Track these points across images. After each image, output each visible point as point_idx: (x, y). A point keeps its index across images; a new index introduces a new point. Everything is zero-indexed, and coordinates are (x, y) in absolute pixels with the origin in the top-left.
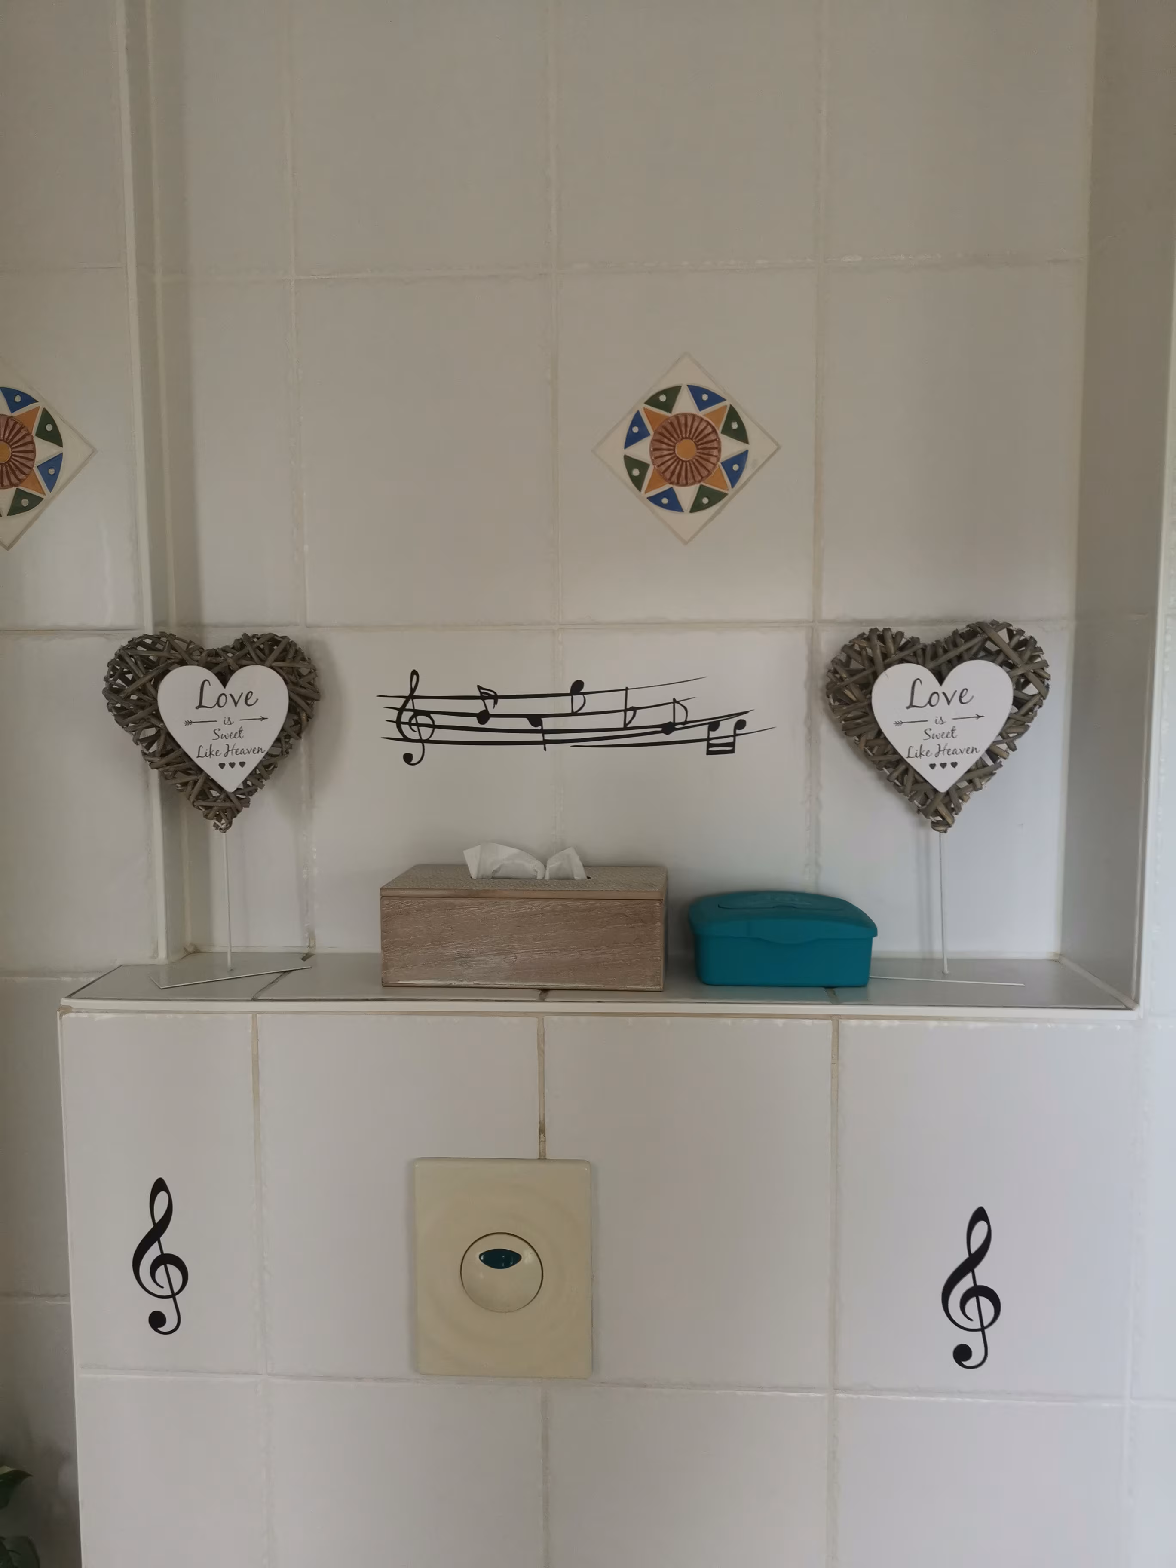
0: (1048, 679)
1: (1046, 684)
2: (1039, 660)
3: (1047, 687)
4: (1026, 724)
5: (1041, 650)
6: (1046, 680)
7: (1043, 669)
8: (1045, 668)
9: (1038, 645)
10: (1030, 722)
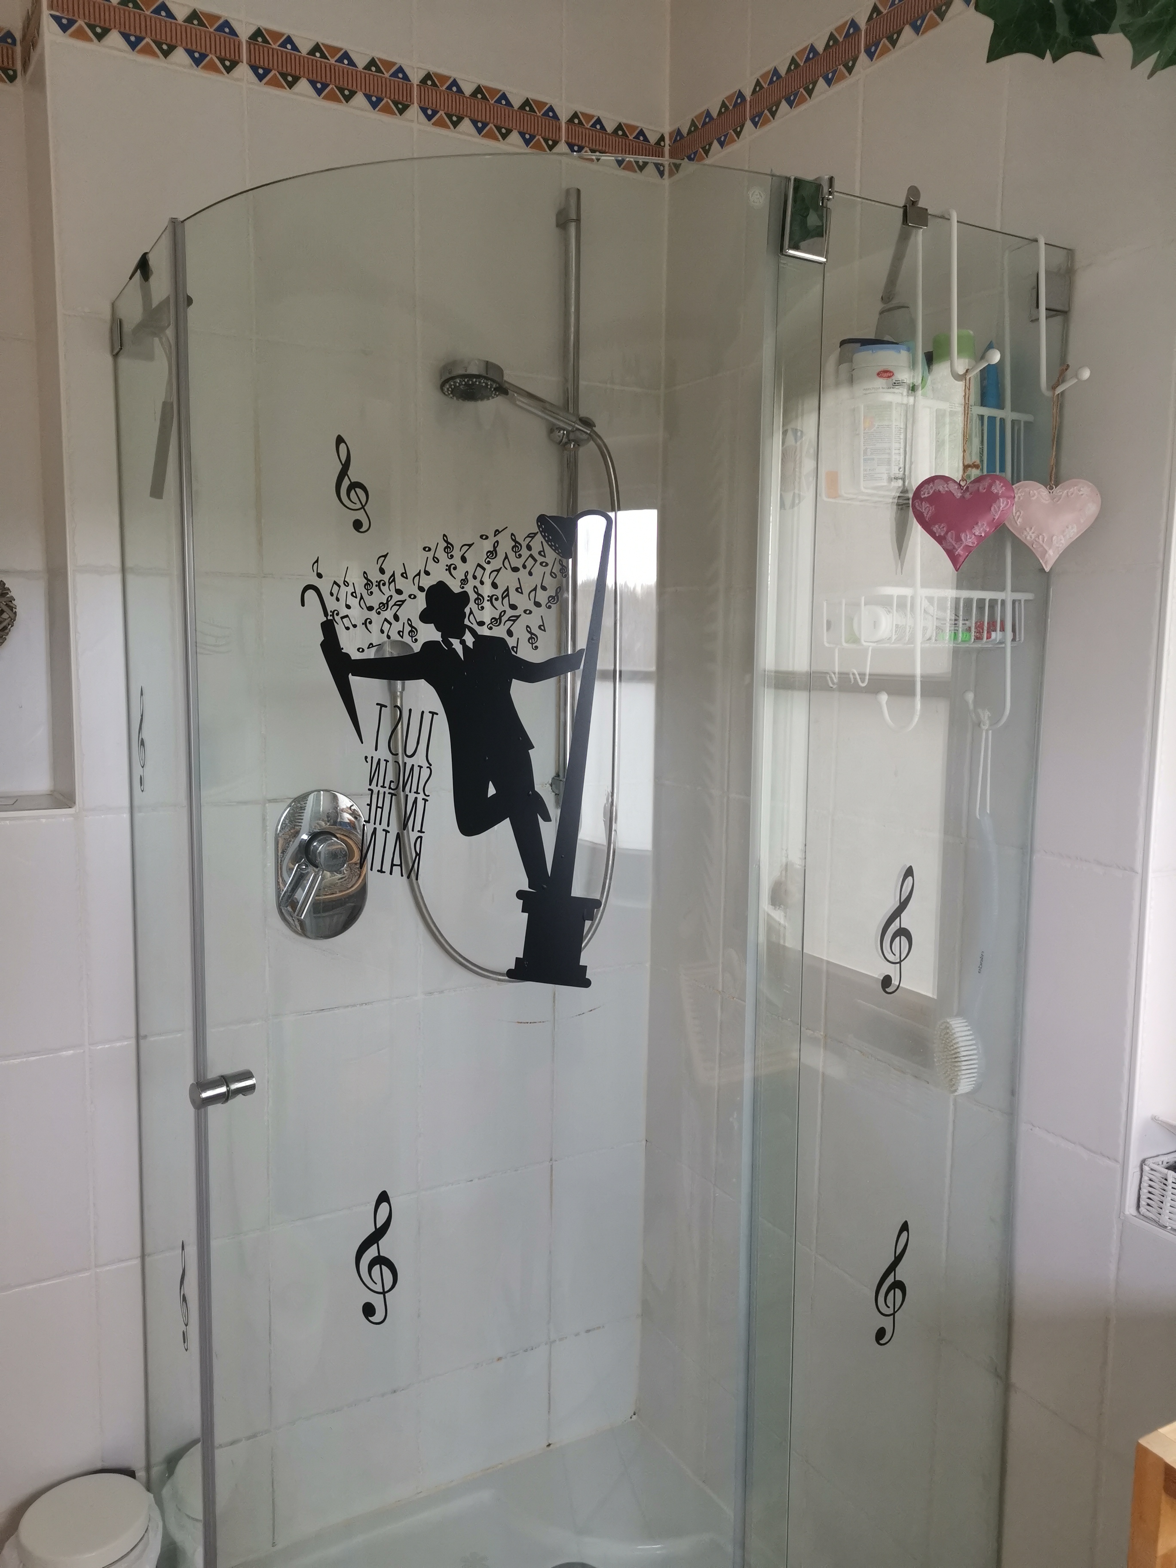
0: (15, 609)
1: (14, 611)
2: (8, 596)
3: (15, 613)
4: (4, 637)
5: (9, 589)
6: (14, 609)
7: (11, 601)
8: (13, 601)
9: (6, 586)
10: (7, 635)
